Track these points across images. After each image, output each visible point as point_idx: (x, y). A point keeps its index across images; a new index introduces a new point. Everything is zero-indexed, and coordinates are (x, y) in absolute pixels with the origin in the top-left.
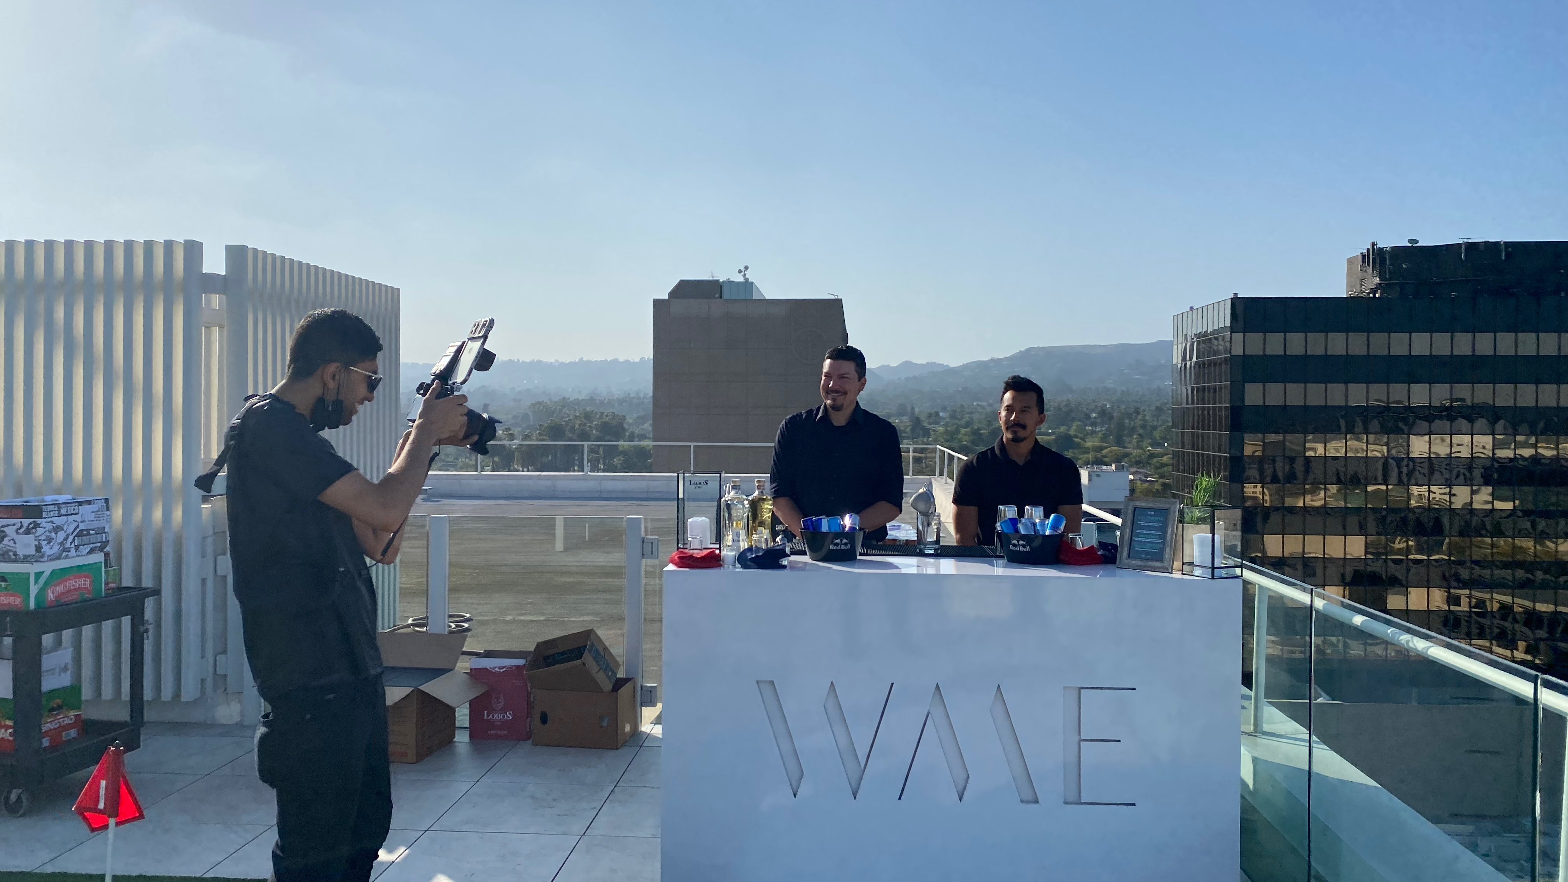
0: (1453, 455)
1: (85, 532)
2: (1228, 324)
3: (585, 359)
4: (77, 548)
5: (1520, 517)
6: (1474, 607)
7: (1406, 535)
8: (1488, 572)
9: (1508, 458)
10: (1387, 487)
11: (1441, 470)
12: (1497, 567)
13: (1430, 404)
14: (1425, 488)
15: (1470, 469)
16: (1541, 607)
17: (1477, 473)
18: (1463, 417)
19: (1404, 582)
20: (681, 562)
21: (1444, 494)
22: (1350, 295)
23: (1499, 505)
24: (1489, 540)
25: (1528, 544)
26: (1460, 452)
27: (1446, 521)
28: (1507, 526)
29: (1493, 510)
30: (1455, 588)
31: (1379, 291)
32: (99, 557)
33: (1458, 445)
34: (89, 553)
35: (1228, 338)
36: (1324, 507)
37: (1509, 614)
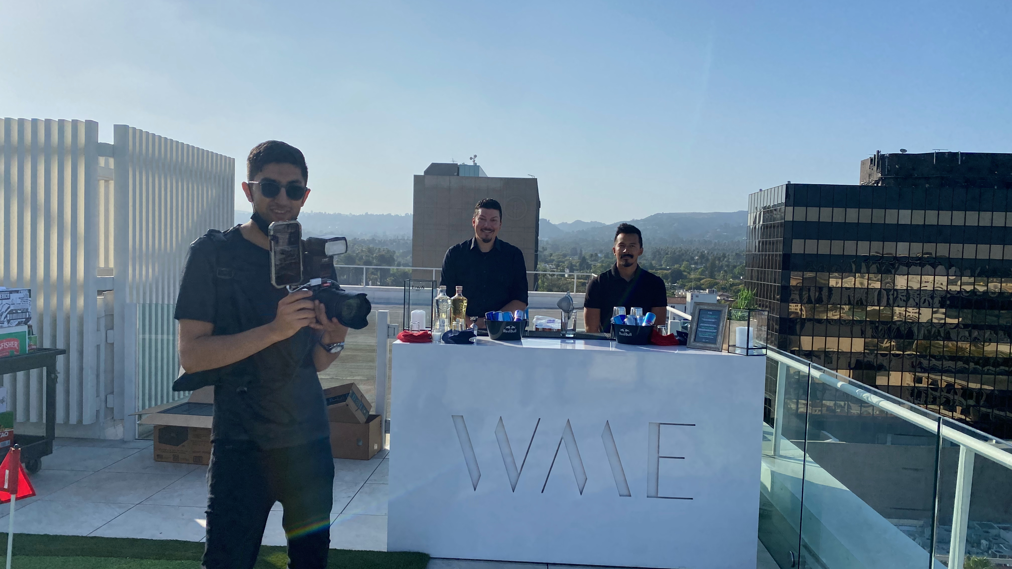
0: (922, 289)
1: (14, 311)
2: (784, 201)
3: (369, 213)
4: (9, 321)
5: (961, 328)
6: (930, 385)
7: (890, 339)
8: (941, 362)
9: (956, 291)
10: (880, 308)
11: (914, 298)
12: (946, 360)
13: (909, 255)
14: (904, 309)
15: (932, 297)
16: (972, 385)
17: (937, 300)
18: (929, 265)
19: (888, 368)
20: (405, 338)
21: (915, 313)
22: (862, 184)
23: (949, 321)
24: (941, 343)
25: (966, 345)
26: (927, 286)
27: (915, 329)
28: (953, 335)
29: (945, 323)
30: (919, 372)
31: (880, 182)
32: (25, 328)
33: (925, 282)
34: (17, 325)
35: (783, 210)
36: (839, 320)
37: (952, 389)
